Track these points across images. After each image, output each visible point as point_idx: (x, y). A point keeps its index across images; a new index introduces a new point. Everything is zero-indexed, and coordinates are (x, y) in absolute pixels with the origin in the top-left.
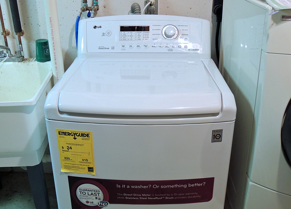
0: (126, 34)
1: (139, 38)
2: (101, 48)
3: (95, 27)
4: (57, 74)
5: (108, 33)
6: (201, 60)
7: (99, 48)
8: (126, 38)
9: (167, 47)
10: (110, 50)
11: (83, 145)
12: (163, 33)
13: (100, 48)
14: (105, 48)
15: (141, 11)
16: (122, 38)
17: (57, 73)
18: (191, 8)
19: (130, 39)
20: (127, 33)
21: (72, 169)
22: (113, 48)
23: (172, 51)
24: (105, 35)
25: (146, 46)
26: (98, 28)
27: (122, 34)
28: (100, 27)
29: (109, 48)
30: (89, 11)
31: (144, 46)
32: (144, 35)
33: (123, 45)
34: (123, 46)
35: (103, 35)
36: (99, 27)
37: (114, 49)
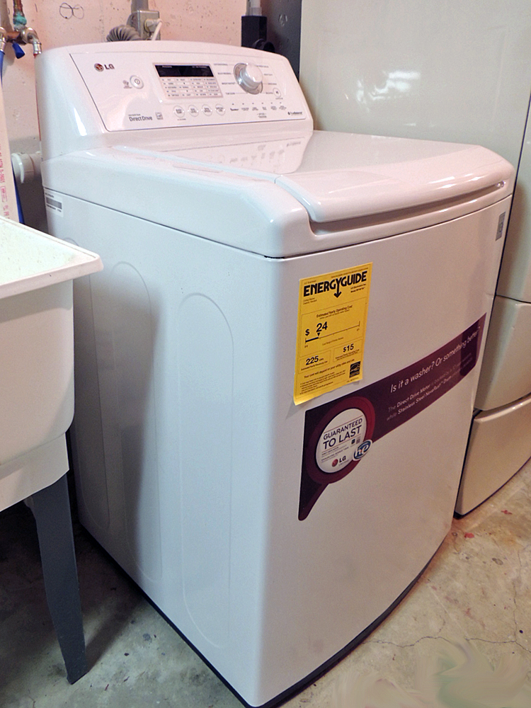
0: (174, 84)
1: (202, 93)
2: (135, 117)
3: (99, 67)
4: (6, 210)
5: (137, 82)
7: (131, 119)
8: (177, 92)
9: (255, 109)
10: (155, 123)
11: (351, 307)
13: (133, 117)
14: (145, 118)
16: (170, 91)
17: (7, 207)
19: (185, 95)
20: (175, 82)
21: (319, 385)
22: (160, 117)
23: (265, 117)
24: (130, 85)
25: (221, 110)
26: (106, 68)
27: (167, 84)
29: (151, 118)
31: (217, 108)
32: (209, 85)
33: (177, 108)
34: (179, 111)
35: (126, 87)
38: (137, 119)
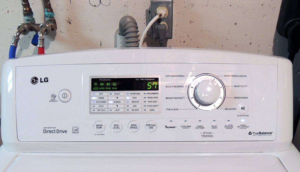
0: (106, 98)
1: (135, 108)
2: (49, 129)
3: (34, 80)
5: (65, 96)
6: (276, 155)
7: (45, 131)
8: (105, 106)
10: (70, 136)
12: (191, 95)
13: (47, 129)
14: (59, 131)
15: (138, 33)
18: (236, 24)
19: (113, 110)
20: (108, 96)
22: (76, 131)
23: (212, 136)
24: (57, 99)
25: (151, 127)
26: (41, 82)
28: (46, 80)
29: (66, 132)
30: (37, 34)
31: (147, 125)
32: (147, 100)
33: (98, 123)
34: (99, 127)
35: (52, 101)
36: (43, 80)
37: (78, 133)
38: (50, 132)
